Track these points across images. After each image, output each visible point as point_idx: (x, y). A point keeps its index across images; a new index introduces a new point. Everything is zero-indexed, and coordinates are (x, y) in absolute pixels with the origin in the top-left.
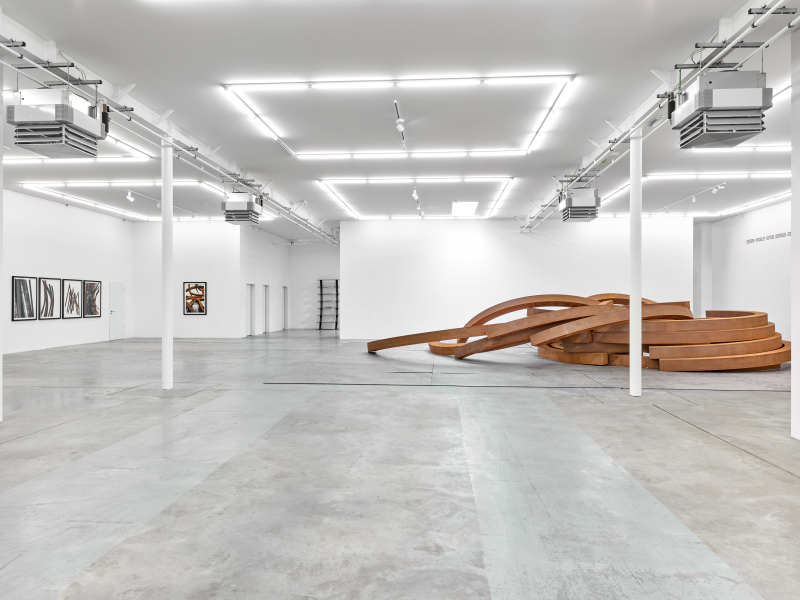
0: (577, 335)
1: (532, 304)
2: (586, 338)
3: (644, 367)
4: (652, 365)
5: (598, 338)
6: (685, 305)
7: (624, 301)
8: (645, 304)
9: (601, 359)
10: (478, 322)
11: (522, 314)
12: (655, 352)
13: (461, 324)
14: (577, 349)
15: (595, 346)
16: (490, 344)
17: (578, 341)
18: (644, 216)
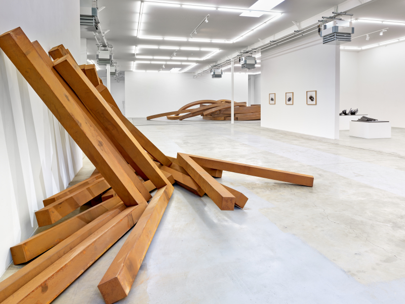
0: (216, 111)
1: (201, 103)
2: (218, 112)
3: (234, 120)
4: (236, 119)
5: (222, 112)
6: (245, 103)
7: (229, 102)
8: (235, 103)
9: (223, 118)
10: (184, 109)
11: (198, 106)
12: (237, 116)
13: (177, 110)
14: (216, 116)
15: (221, 115)
16: (191, 115)
17: (216, 113)
18: (234, 73)
